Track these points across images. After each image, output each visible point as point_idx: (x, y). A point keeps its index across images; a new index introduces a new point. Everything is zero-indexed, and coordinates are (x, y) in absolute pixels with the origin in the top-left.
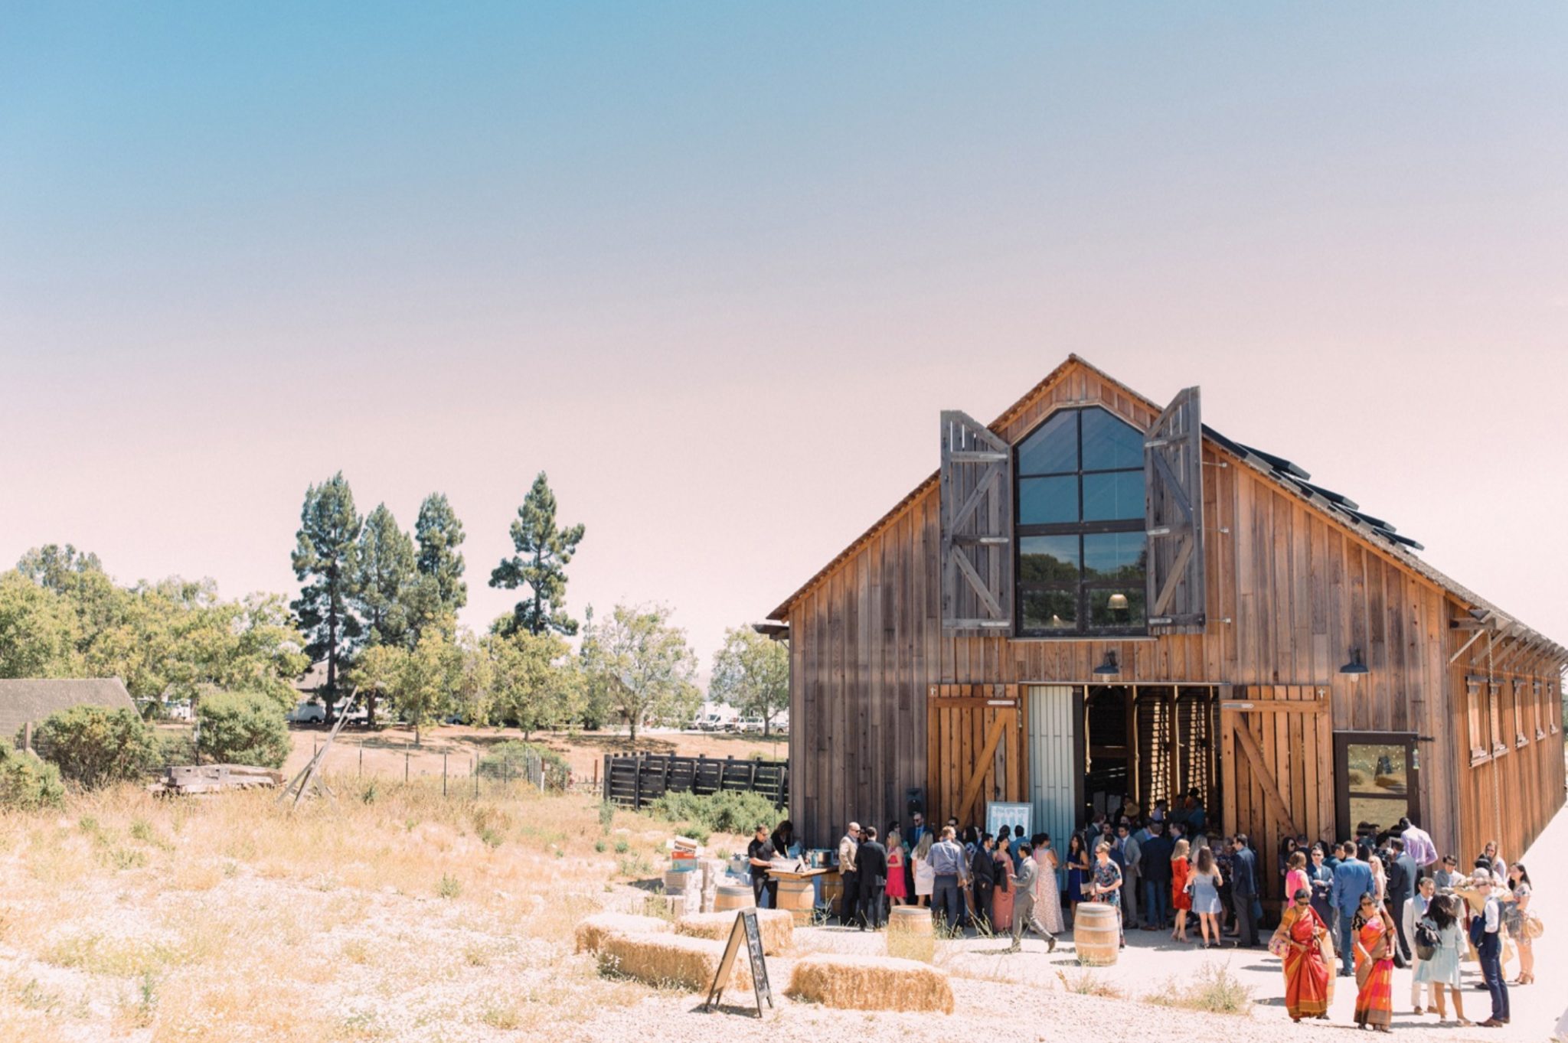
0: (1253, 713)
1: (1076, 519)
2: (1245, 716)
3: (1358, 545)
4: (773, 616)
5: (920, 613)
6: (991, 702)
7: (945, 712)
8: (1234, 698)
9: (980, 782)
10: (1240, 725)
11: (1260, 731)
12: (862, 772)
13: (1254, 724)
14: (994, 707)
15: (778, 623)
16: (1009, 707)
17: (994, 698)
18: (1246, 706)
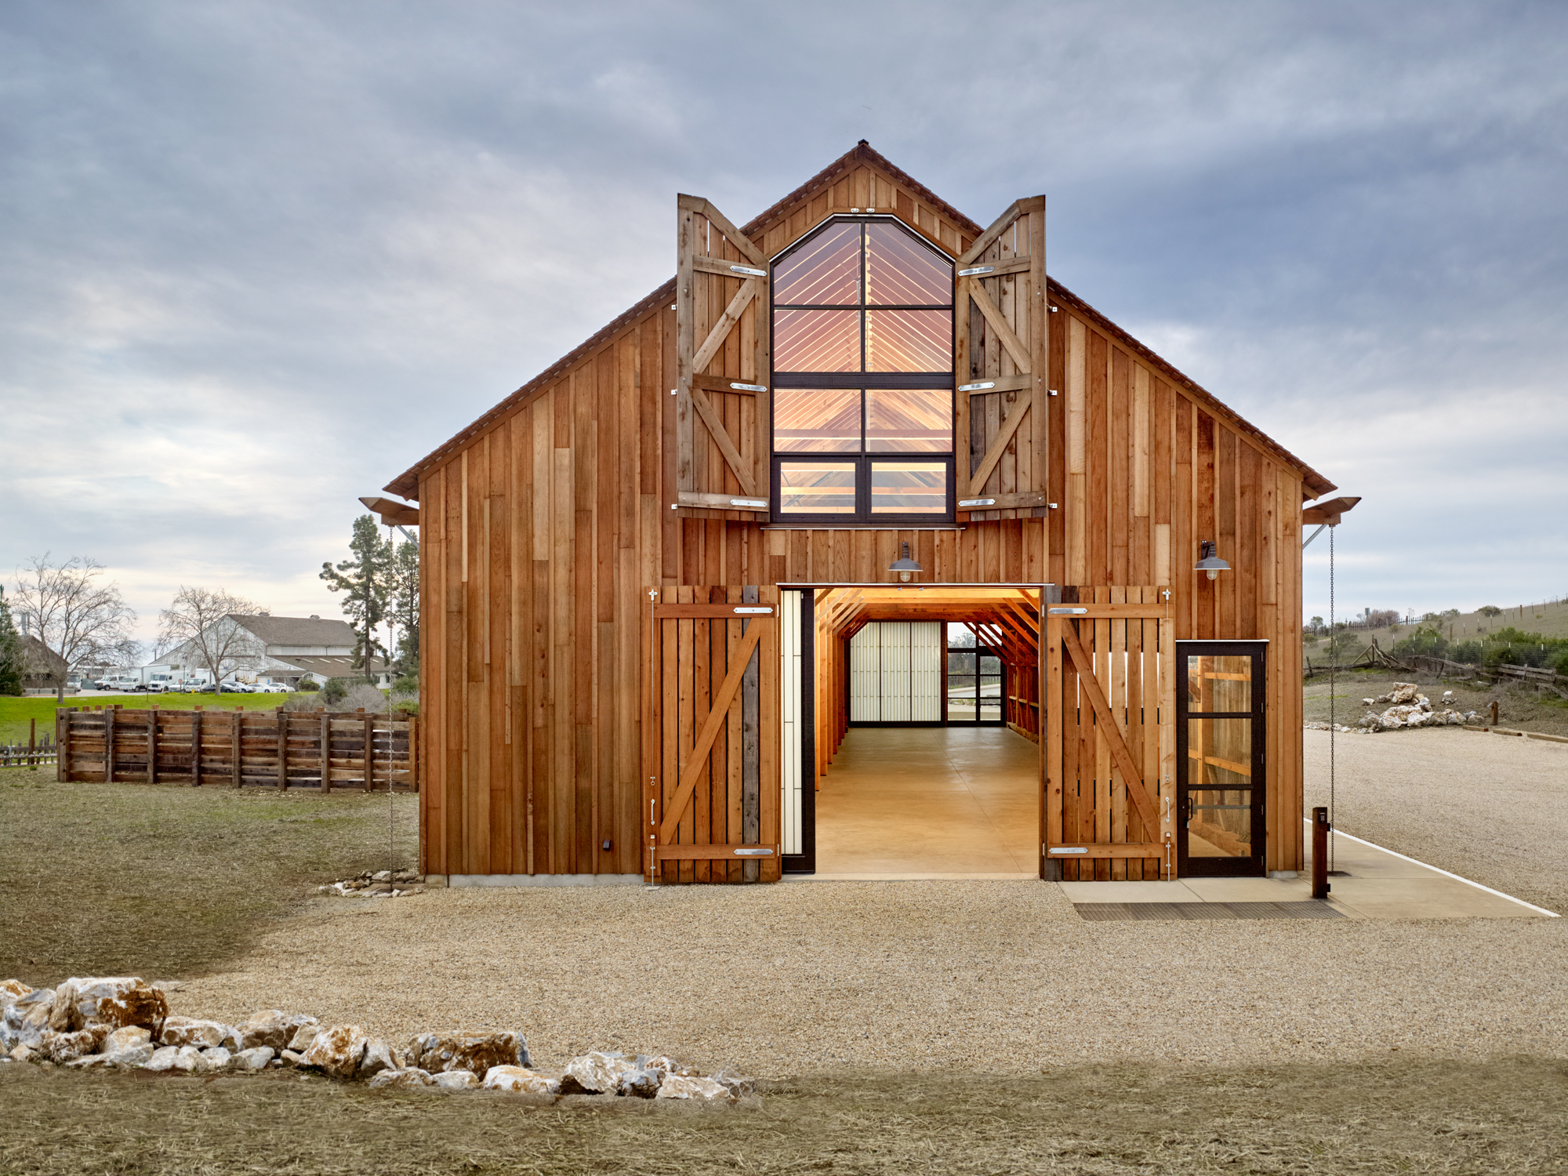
0: (1084, 619)
1: (858, 369)
2: (1075, 622)
3: (1210, 417)
4: (395, 487)
5: (632, 489)
6: (739, 610)
7: (669, 627)
8: (1063, 601)
9: (721, 718)
10: (1069, 633)
11: (1093, 641)
12: (540, 711)
13: (1086, 635)
14: (743, 618)
15: (399, 499)
16: (765, 615)
17: (742, 604)
18: (1079, 611)
